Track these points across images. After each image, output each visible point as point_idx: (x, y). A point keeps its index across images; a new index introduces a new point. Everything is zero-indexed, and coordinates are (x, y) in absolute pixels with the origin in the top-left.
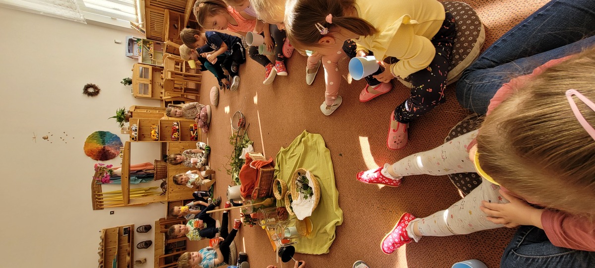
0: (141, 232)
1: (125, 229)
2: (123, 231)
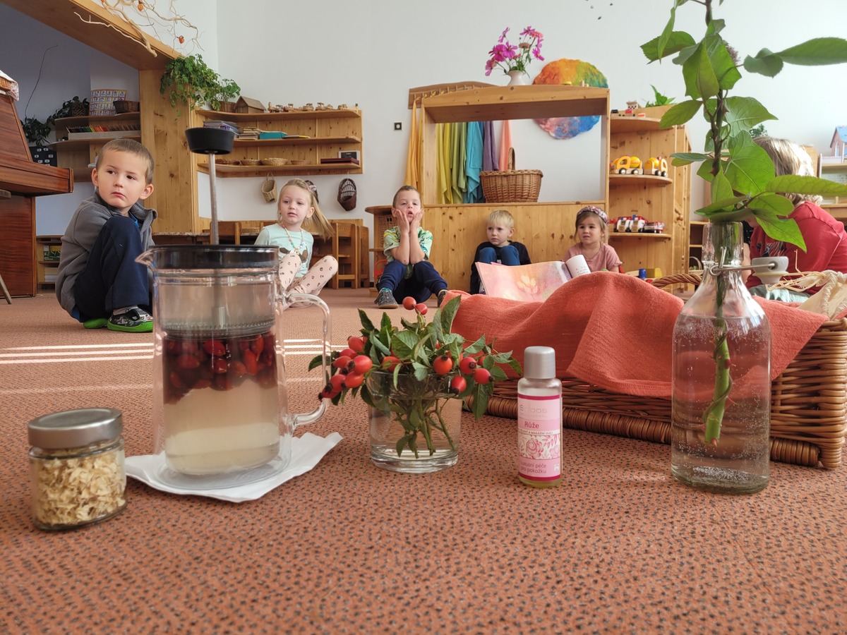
0: (341, 188)
1: (354, 155)
2: (348, 150)
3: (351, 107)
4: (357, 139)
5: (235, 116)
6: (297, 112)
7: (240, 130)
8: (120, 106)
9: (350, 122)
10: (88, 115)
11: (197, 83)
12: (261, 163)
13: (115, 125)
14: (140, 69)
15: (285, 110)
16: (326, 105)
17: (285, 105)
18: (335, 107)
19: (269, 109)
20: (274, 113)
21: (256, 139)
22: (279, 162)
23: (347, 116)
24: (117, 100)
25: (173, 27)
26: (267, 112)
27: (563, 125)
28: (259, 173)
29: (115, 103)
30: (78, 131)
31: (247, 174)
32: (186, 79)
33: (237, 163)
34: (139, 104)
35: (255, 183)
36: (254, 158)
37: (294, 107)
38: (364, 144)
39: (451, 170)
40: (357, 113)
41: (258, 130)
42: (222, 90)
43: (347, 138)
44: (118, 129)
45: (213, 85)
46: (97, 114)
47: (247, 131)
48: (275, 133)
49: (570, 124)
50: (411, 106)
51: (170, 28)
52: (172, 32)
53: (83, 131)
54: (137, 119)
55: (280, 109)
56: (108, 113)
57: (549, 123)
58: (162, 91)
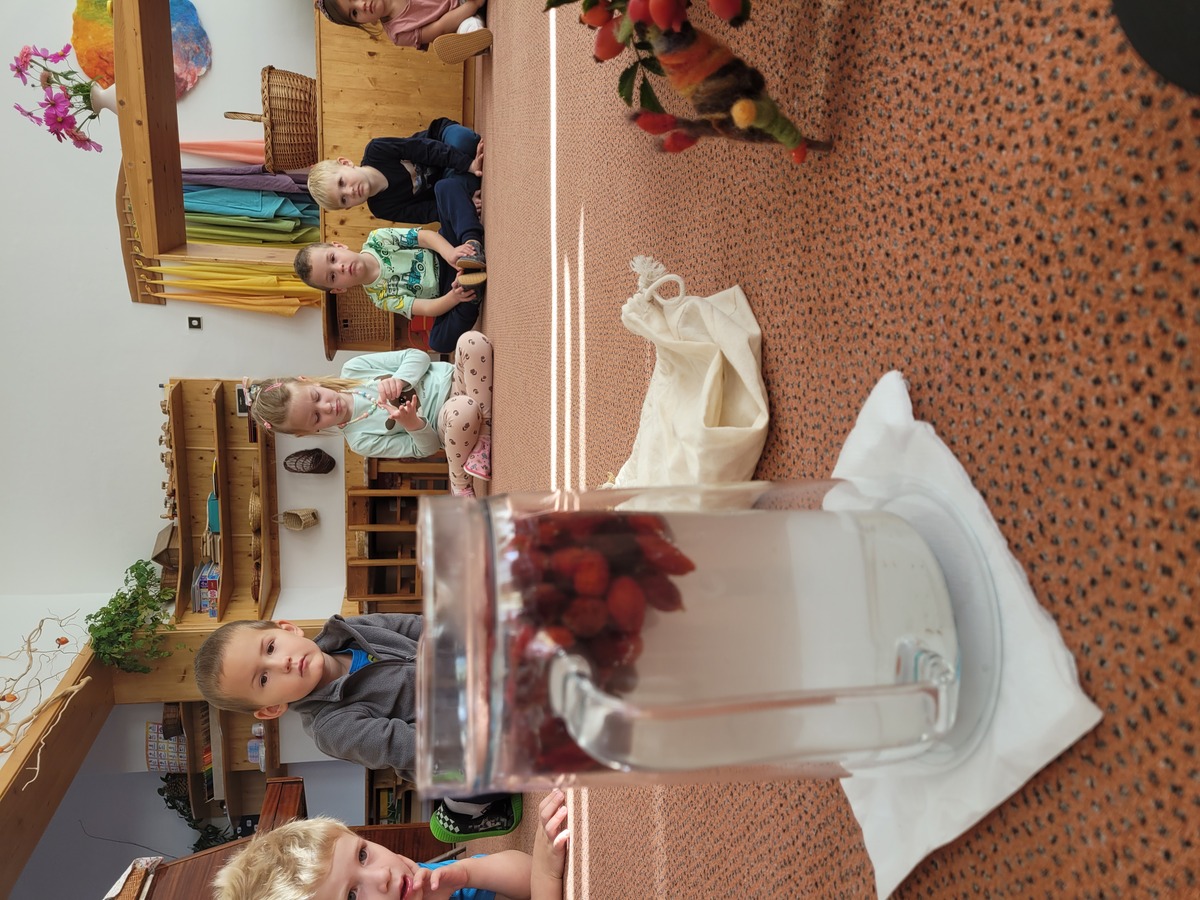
2: (234, 399)
3: (165, 395)
4: (217, 386)
5: (184, 568)
6: (175, 476)
7: (206, 560)
8: (170, 730)
9: (189, 396)
10: (186, 775)
11: (132, 620)
12: (257, 532)
13: (201, 737)
14: (113, 703)
15: (172, 494)
16: (163, 433)
17: (164, 494)
18: (166, 418)
19: (172, 518)
20: (177, 510)
21: (219, 538)
22: (255, 504)
23: (180, 401)
24: (162, 736)
25: (43, 654)
26: (176, 521)
27: (187, 52)
28: (274, 535)
29: (167, 737)
30: (211, 787)
31: (274, 553)
32: (125, 637)
33: (258, 566)
34: (167, 704)
35: (288, 541)
36: (249, 542)
37: (167, 480)
38: (224, 377)
39: (265, 241)
40: (174, 386)
41: (206, 535)
42: (143, 585)
43: (215, 401)
44: (207, 732)
45: (135, 598)
46: (184, 762)
47: (207, 550)
48: (209, 510)
49: (185, 40)
50: (161, 302)
51: (44, 659)
52: (51, 655)
53: (210, 779)
54: (190, 706)
55: (171, 501)
56: (182, 747)
57: (184, 76)
58: (146, 670)
